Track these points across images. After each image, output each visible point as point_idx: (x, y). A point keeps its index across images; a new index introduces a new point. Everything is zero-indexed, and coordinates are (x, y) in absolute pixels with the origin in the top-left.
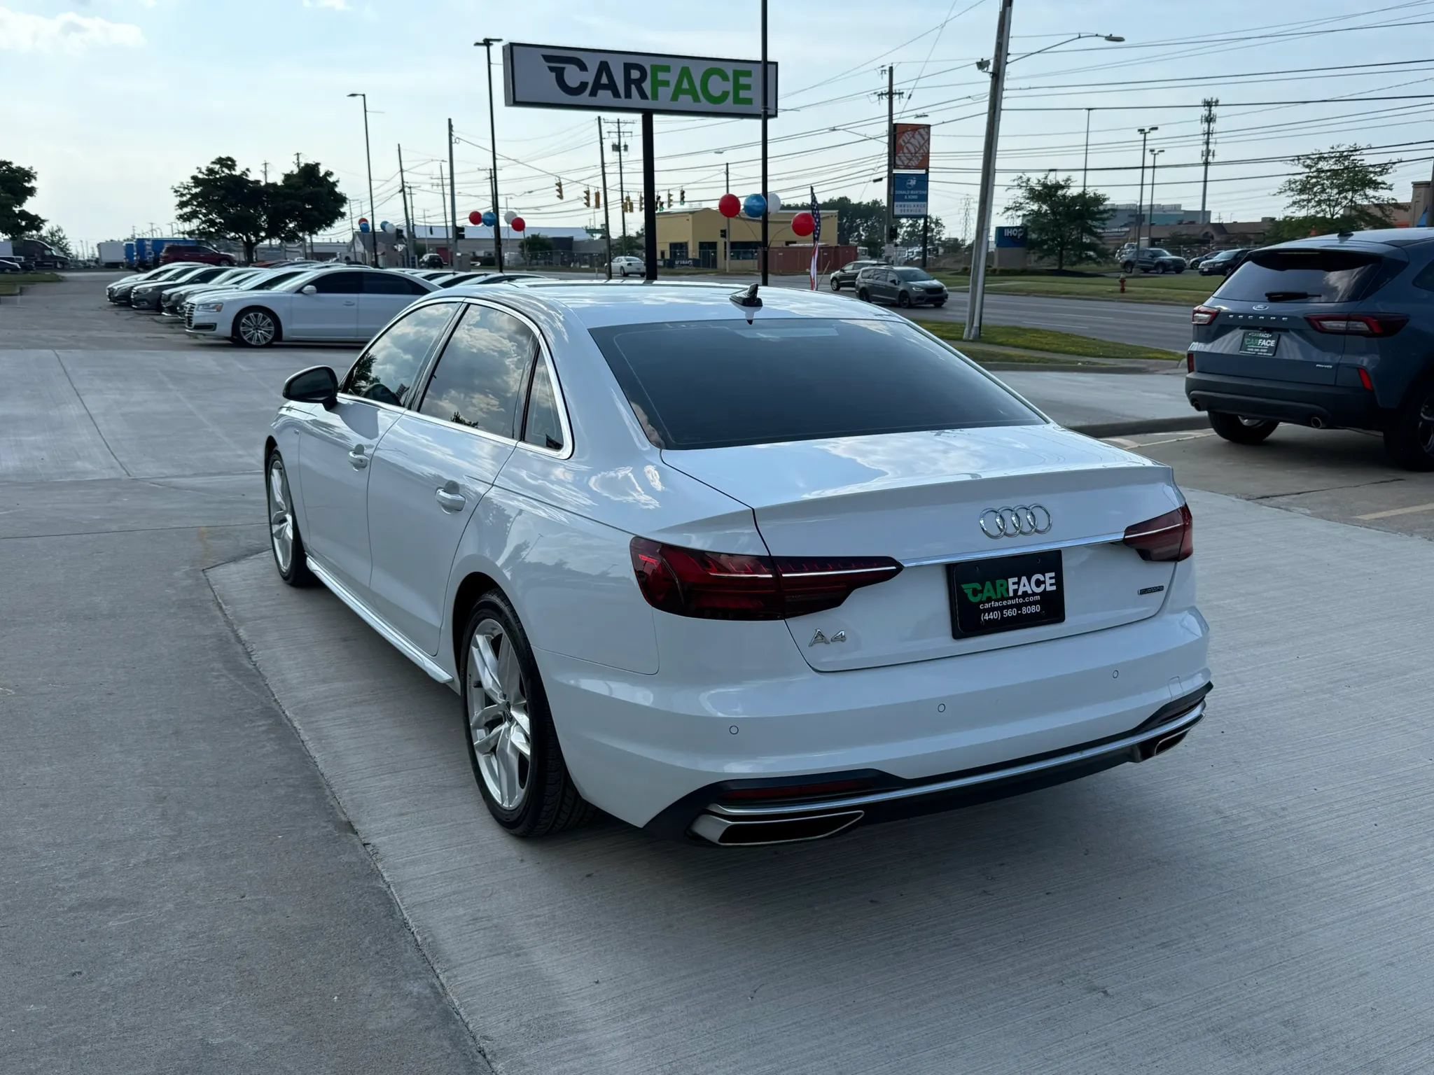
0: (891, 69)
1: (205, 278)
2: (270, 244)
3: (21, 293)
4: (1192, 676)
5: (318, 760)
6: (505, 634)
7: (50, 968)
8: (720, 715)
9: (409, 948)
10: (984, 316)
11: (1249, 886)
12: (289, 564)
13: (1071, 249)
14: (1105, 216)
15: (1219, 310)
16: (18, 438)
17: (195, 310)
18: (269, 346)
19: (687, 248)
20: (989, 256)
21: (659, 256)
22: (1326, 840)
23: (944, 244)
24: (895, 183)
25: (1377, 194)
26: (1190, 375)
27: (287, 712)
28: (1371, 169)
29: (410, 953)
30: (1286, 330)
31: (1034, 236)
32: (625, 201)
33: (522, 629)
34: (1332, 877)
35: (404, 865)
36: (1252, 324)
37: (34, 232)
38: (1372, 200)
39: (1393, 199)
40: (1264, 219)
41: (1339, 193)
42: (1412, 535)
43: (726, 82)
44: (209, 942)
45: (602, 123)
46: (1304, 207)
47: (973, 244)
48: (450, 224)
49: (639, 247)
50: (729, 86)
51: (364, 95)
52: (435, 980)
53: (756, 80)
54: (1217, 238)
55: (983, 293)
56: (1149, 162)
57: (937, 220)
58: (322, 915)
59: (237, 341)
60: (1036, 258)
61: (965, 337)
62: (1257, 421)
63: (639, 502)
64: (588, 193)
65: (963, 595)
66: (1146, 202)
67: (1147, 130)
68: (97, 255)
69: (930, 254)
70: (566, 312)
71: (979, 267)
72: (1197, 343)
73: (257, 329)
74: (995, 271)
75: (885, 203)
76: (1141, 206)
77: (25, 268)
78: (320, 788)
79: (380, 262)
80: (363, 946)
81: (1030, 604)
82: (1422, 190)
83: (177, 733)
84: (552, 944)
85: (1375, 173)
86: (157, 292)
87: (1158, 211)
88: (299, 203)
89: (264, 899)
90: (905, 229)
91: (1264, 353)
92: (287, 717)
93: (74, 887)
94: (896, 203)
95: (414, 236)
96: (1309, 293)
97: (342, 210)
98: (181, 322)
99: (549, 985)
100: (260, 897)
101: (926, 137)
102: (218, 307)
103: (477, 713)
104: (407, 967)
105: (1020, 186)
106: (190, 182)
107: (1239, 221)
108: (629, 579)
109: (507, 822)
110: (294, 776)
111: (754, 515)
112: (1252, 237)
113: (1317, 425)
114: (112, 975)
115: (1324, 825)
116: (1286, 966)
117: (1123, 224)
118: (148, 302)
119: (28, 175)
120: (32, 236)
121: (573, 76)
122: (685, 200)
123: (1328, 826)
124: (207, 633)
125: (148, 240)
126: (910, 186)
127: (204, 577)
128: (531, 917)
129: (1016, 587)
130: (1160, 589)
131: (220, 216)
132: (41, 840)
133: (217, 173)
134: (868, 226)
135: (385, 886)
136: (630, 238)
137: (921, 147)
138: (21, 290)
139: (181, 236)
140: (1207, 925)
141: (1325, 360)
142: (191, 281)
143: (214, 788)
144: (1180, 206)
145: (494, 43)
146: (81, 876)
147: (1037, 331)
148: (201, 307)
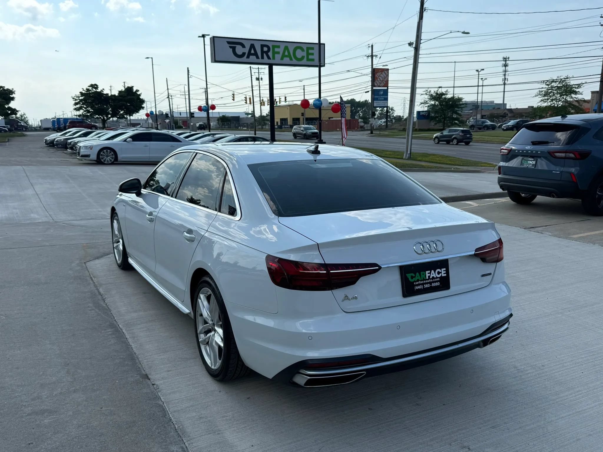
0: (372, 46)
1: (86, 135)
2: (113, 120)
3: (8, 141)
4: (504, 312)
5: (133, 347)
6: (212, 294)
7: (19, 441)
8: (304, 331)
9: (172, 431)
10: (412, 148)
11: (529, 400)
12: (121, 260)
13: (448, 120)
14: (462, 106)
15: (512, 149)
16: (7, 204)
17: (81, 149)
18: (112, 164)
19: (287, 120)
20: (414, 123)
21: (276, 124)
22: (561, 379)
23: (395, 118)
24: (374, 93)
25: (576, 96)
26: (500, 176)
27: (120, 326)
28: (573, 86)
29: (173, 433)
30: (540, 157)
31: (433, 115)
32: (261, 101)
33: (220, 293)
34: (564, 396)
35: (170, 394)
36: (525, 155)
37: (14, 116)
38: (575, 99)
39: (583, 98)
40: (529, 107)
41: (560, 96)
42: (594, 244)
43: (304, 52)
44: (87, 429)
45: (252, 69)
46: (546, 102)
47: (407, 118)
48: (188, 111)
49: (267, 120)
50: (305, 54)
51: (152, 58)
52: (183, 445)
53: (316, 51)
54: (509, 115)
55: (412, 139)
56: (480, 84)
57: (392, 108)
58: (135, 416)
59: (99, 162)
60: (434, 124)
61: (404, 157)
62: (528, 195)
63: (268, 238)
64: (246, 98)
65: (407, 279)
66: (480, 100)
67: (479, 70)
68: (40, 124)
69: (389, 122)
70: (237, 156)
71: (410, 128)
72: (502, 162)
73: (107, 157)
74: (416, 129)
75: (370, 101)
76: (477, 101)
77: (10, 130)
78: (134, 359)
79: (159, 127)
80: (153, 430)
81: (435, 282)
82: (595, 95)
83: (73, 335)
84: (233, 429)
85: (575, 88)
86: (65, 141)
87: (484, 103)
88: (125, 103)
89: (110, 409)
90: (378, 112)
91: (530, 166)
92: (120, 328)
93: (30, 404)
94: (375, 101)
95: (173, 116)
96: (549, 142)
97: (143, 106)
98: (75, 153)
99: (232, 447)
100: (109, 408)
101: (387, 74)
102: (91, 148)
103: (200, 327)
104: (172, 439)
105: (426, 94)
106: (79, 94)
107: (518, 108)
108: (265, 271)
109: (214, 374)
110: (123, 354)
111: (318, 246)
112: (524, 114)
113: (554, 197)
114: (46, 444)
115: (560, 373)
116: (545, 436)
117: (470, 109)
118: (61, 145)
119: (11, 92)
120: (13, 117)
121: (239, 50)
122: (287, 100)
123: (562, 373)
124: (86, 290)
125: (62, 118)
126: (380, 94)
127: (85, 266)
128: (224, 417)
129: (429, 275)
130: (490, 274)
131: (92, 108)
132: (16, 384)
133: (90, 91)
134: (363, 111)
135: (162, 403)
136: (264, 116)
137: (385, 78)
138: (8, 140)
139: (75, 117)
140: (512, 418)
141: (557, 170)
142: (80, 136)
143: (90, 360)
144: (494, 101)
145: (206, 36)
146: (33, 400)
147: (434, 155)
148: (84, 148)
